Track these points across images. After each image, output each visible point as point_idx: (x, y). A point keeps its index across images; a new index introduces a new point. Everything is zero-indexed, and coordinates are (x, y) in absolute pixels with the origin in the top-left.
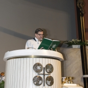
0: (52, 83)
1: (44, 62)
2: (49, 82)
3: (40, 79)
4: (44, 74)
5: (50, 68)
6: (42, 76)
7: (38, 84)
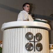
0: (41, 49)
1: (35, 32)
2: (39, 48)
3: (31, 45)
4: (34, 42)
5: (39, 36)
6: (33, 43)
7: (29, 50)
